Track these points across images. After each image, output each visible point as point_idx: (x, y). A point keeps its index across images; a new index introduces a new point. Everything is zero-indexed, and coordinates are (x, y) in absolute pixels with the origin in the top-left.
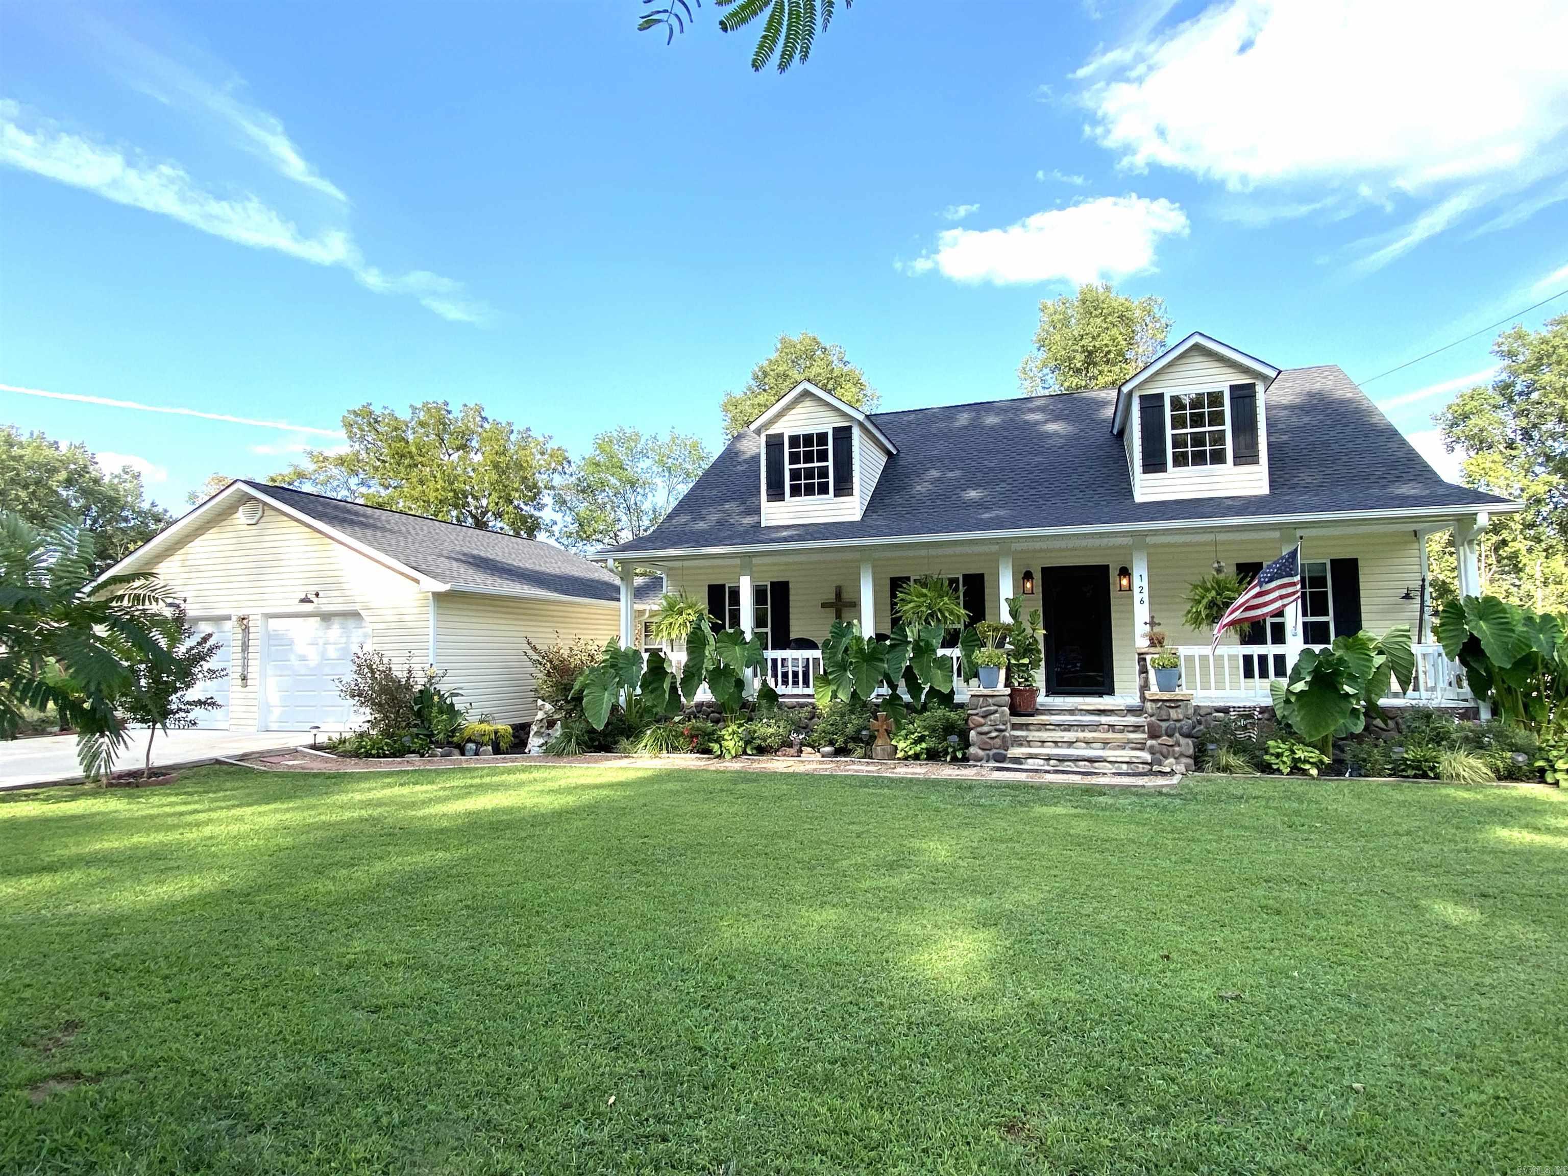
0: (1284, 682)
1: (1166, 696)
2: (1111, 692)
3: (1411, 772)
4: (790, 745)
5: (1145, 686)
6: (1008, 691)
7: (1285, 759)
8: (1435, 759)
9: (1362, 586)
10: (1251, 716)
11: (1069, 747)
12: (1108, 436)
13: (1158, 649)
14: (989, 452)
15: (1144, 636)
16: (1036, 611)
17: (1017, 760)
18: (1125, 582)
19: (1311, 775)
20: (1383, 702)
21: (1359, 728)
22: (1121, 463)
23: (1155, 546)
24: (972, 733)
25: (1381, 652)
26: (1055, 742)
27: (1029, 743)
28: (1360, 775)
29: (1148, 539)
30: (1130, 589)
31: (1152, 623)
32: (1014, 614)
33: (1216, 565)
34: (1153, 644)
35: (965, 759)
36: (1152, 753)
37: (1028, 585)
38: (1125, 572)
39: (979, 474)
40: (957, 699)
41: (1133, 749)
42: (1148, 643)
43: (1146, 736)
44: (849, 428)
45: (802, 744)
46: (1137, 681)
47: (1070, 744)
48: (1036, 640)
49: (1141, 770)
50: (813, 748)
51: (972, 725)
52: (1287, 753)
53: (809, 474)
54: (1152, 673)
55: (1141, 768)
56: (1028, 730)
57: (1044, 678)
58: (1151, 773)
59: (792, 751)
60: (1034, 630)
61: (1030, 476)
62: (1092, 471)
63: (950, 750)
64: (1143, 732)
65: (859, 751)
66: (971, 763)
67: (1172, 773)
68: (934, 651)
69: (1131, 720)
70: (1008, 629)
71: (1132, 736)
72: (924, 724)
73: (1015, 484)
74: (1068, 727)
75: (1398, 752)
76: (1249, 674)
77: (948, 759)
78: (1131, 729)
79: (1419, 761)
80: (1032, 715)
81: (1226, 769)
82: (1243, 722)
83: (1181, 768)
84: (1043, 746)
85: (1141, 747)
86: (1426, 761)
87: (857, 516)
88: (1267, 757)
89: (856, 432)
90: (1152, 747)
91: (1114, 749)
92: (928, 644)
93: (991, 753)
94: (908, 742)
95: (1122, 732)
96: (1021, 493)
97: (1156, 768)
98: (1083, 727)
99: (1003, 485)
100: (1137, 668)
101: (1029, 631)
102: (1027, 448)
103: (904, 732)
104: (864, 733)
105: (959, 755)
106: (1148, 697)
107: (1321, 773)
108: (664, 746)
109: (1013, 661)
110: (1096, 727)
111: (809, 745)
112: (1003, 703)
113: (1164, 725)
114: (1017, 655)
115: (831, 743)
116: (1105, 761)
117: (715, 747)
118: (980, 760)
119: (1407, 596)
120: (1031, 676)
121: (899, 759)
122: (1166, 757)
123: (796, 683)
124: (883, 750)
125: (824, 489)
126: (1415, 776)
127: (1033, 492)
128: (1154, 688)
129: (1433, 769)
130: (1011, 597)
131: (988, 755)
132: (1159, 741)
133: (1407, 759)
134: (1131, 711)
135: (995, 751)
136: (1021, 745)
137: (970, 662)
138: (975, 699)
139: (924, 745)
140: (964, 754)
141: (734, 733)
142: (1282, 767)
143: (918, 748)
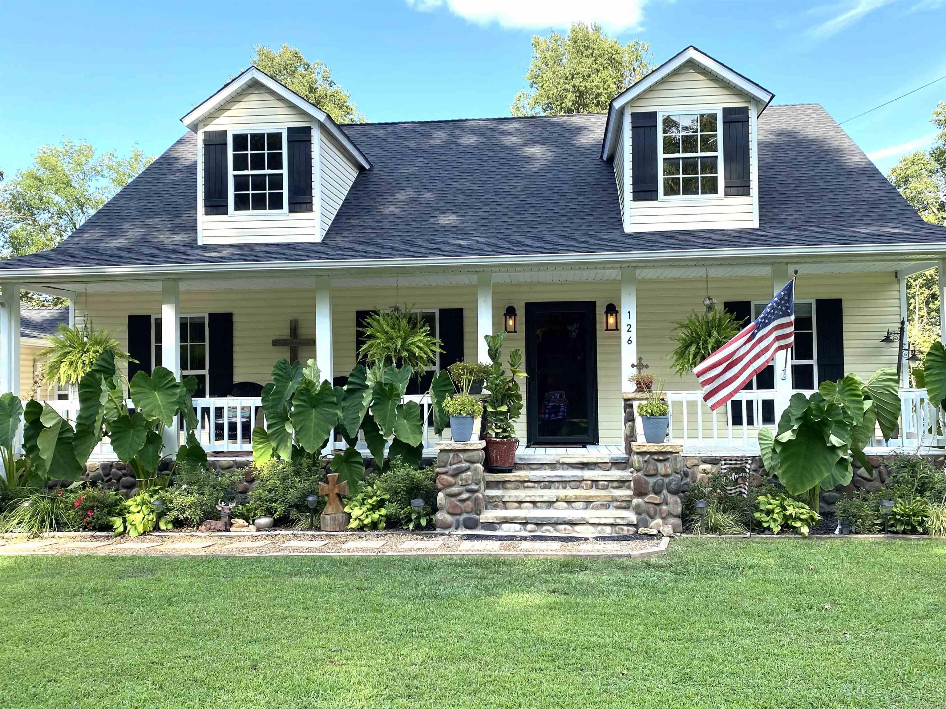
0: (772, 430)
1: (654, 448)
2: (595, 441)
3: (900, 528)
4: (217, 517)
5: (631, 437)
6: (483, 444)
7: (776, 516)
8: (923, 513)
9: (845, 328)
10: (743, 470)
11: (548, 508)
12: (598, 161)
13: (646, 395)
14: (472, 173)
15: (630, 380)
16: (517, 351)
17: (490, 526)
18: (611, 320)
19: (802, 534)
20: (869, 450)
21: (847, 481)
22: (611, 191)
23: (644, 281)
24: (441, 495)
25: (867, 398)
26: (534, 503)
27: (505, 504)
28: (851, 532)
29: (638, 272)
30: (617, 328)
31: (640, 366)
32: (493, 354)
33: (708, 302)
34: (640, 389)
35: (431, 526)
36: (638, 513)
37: (511, 322)
38: (612, 309)
39: (461, 197)
40: (427, 453)
41: (618, 508)
42: (635, 387)
43: (631, 493)
44: (308, 130)
45: (232, 515)
46: (622, 430)
47: (550, 504)
48: (516, 385)
49: (625, 533)
50: (247, 519)
51: (440, 486)
52: (777, 510)
53: (259, 182)
54: (639, 422)
55: (627, 531)
56: (505, 488)
57: (524, 426)
58: (637, 536)
59: (220, 524)
60: (514, 372)
61: (516, 201)
62: (581, 198)
63: (414, 516)
64: (629, 488)
65: (305, 522)
66: (438, 531)
67: (659, 535)
68: (398, 396)
69: (616, 474)
70: (484, 371)
71: (617, 493)
72: (385, 485)
73: (499, 208)
74: (548, 484)
75: (887, 507)
76: (737, 420)
77: (411, 526)
78: (615, 484)
79: (908, 516)
80: (510, 471)
81: (715, 529)
82: (733, 477)
83: (668, 530)
84: (520, 508)
85: (626, 505)
86: (914, 515)
87: (318, 238)
88: (757, 515)
89: (316, 136)
90: (638, 506)
91: (597, 508)
92: (392, 387)
93: (462, 518)
94: (364, 508)
95: (605, 488)
96: (505, 218)
97: (641, 530)
98: (564, 483)
99: (486, 209)
100: (623, 415)
101: (509, 375)
102: (514, 171)
103: (360, 496)
104: (310, 499)
105: (423, 522)
106: (635, 449)
107: (813, 530)
108: (47, 523)
109: (490, 409)
110: (578, 483)
111: (242, 516)
112: (476, 458)
113: (651, 481)
114: (495, 401)
115: (269, 512)
116: (588, 523)
117: (118, 522)
118: (448, 527)
119: (887, 339)
120: (510, 426)
121: (353, 529)
122: (653, 518)
123: (233, 437)
124: (334, 520)
125: (277, 203)
126: (904, 532)
127: (518, 218)
128: (641, 439)
129: (921, 523)
130: (490, 334)
131: (458, 521)
132: (646, 499)
133: (895, 514)
134: (616, 464)
135: (465, 516)
136: (496, 507)
137: (441, 410)
138: (444, 456)
139: (383, 511)
140: (429, 522)
141: (143, 503)
142: (772, 525)
143: (376, 516)
